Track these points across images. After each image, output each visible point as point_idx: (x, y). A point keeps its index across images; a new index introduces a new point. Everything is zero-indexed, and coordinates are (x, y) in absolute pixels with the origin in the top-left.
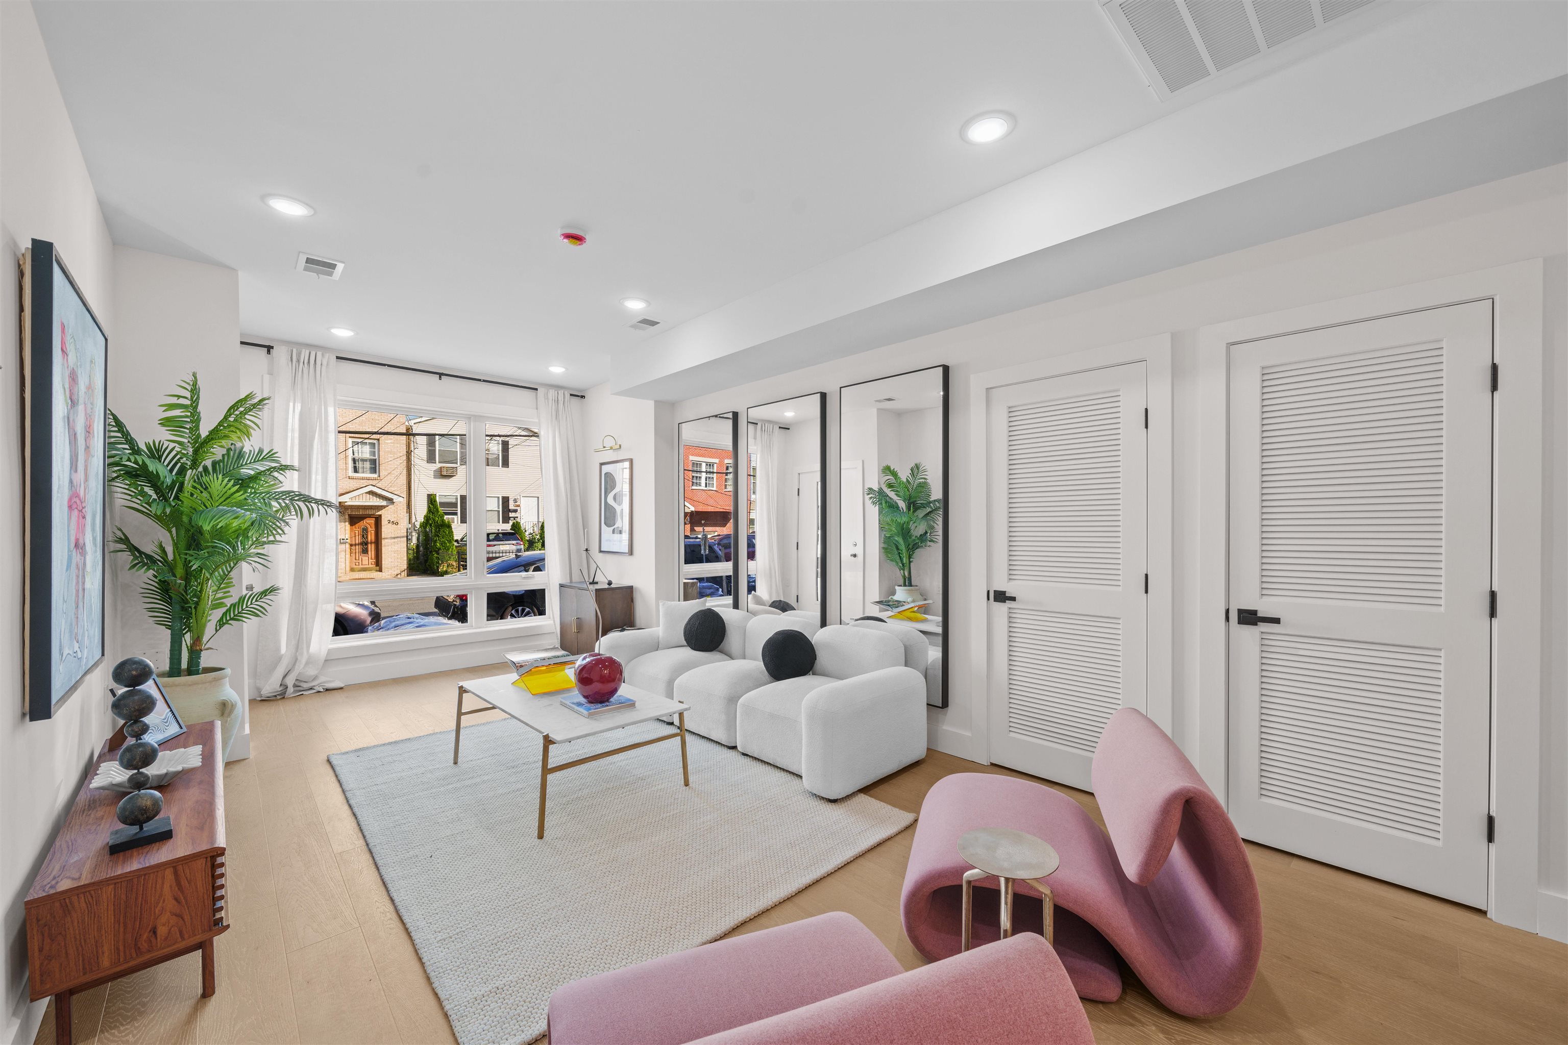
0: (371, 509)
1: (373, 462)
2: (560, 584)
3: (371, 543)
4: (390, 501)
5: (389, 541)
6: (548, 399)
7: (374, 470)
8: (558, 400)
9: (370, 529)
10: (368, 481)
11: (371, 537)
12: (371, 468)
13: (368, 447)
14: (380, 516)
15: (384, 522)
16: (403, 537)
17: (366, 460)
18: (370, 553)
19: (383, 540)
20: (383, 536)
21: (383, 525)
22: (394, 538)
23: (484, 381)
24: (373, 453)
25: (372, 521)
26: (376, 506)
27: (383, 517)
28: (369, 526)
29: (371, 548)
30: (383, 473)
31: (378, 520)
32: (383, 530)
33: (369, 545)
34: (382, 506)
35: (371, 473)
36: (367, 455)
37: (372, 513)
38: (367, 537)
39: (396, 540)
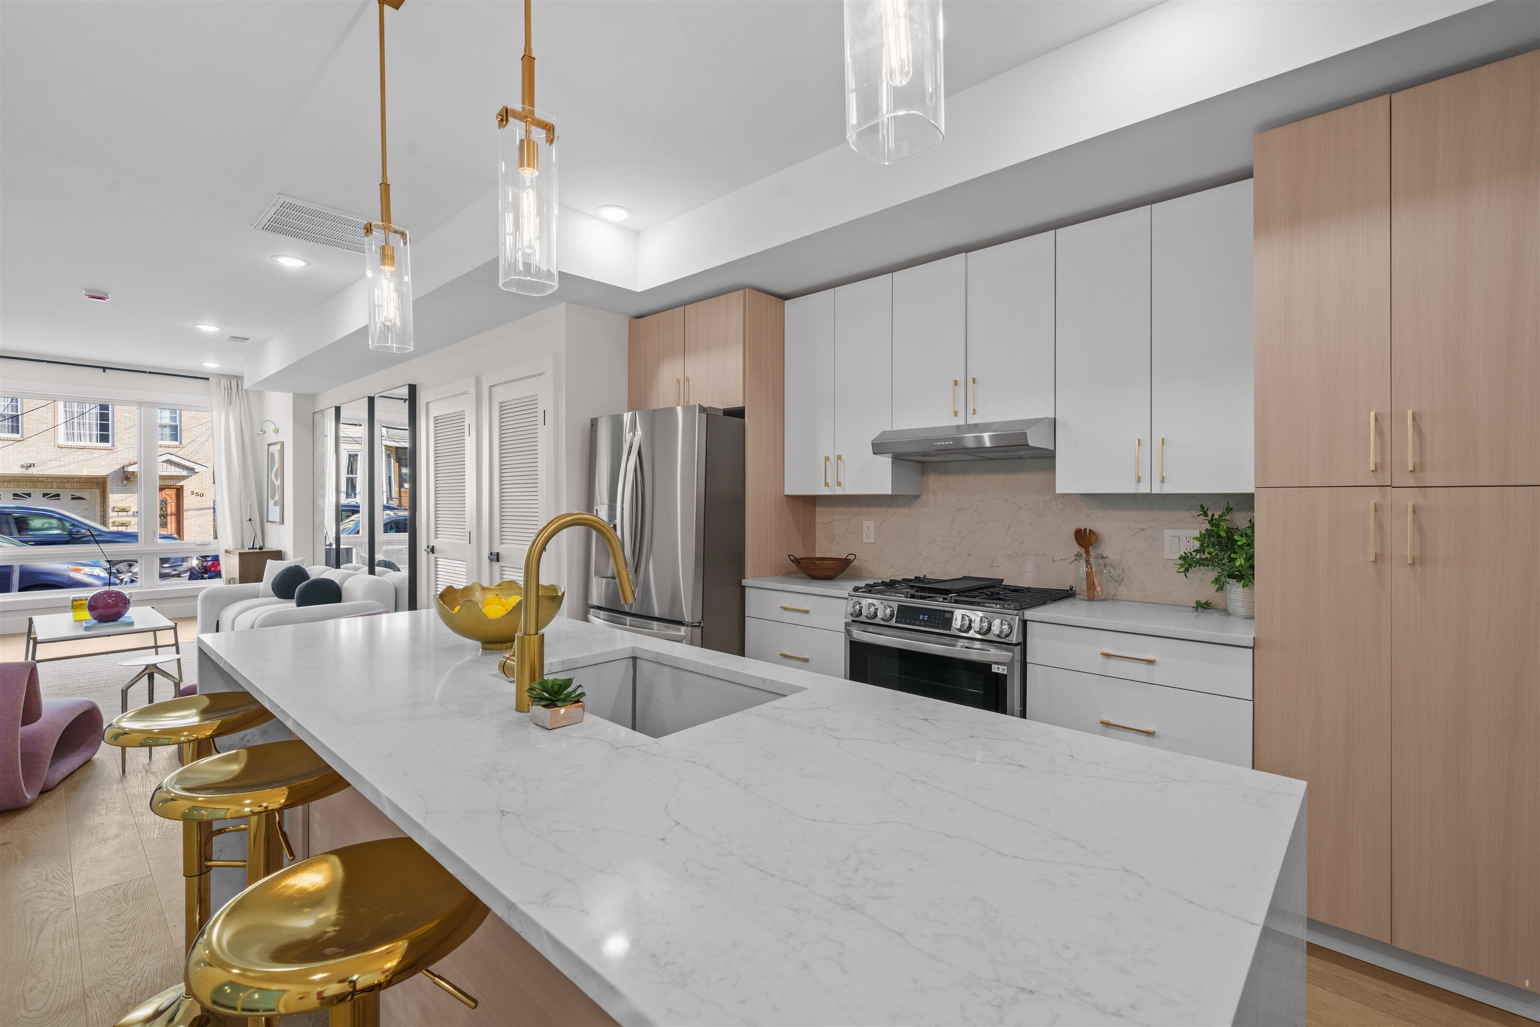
0: (171, 479)
1: (174, 428)
2: (226, 550)
3: (171, 515)
4: (192, 470)
5: (192, 513)
6: (220, 387)
7: (175, 437)
8: (231, 388)
9: (169, 501)
10: (167, 449)
11: (171, 508)
12: (171, 435)
13: (168, 412)
14: (182, 487)
15: (186, 493)
16: (209, 508)
17: (166, 426)
18: (169, 526)
19: (185, 513)
20: (185, 508)
21: (184, 495)
22: (199, 509)
23: (149, 373)
24: (174, 419)
25: (173, 492)
26: (176, 476)
27: (185, 488)
28: (168, 498)
29: (171, 522)
30: (185, 441)
31: (179, 491)
32: (184, 502)
33: (169, 518)
34: (184, 476)
35: (172, 440)
36: (167, 421)
37: (172, 484)
38: (166, 510)
39: (201, 512)
